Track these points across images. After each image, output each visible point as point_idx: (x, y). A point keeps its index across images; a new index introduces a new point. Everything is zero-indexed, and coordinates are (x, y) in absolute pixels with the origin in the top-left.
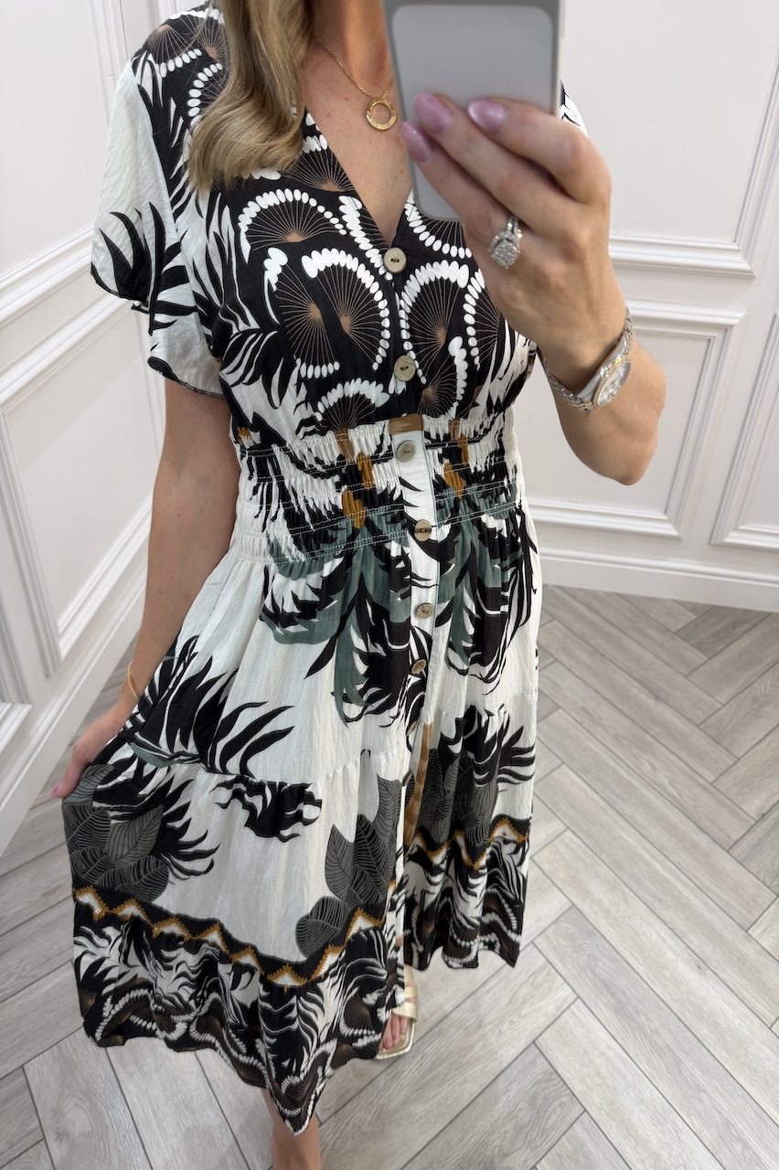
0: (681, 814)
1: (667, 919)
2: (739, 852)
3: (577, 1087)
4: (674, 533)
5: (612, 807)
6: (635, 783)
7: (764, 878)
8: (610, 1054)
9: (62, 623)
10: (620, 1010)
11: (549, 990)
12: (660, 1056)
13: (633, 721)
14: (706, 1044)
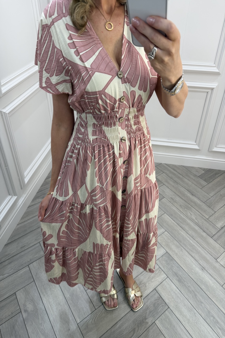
0: (198, 227)
1: (193, 256)
2: (215, 238)
3: (167, 301)
4: (198, 148)
5: (179, 225)
6: (186, 219)
7: (222, 245)
8: (176, 292)
9: (25, 174)
10: (180, 281)
11: (160, 275)
12: (190, 293)
13: (185, 201)
14: (204, 291)
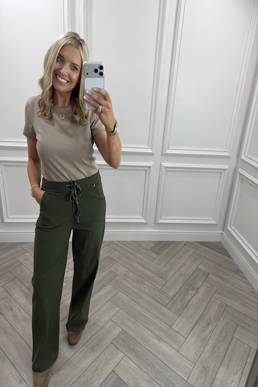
0: (152, 299)
1: (149, 328)
2: (168, 307)
3: (126, 380)
4: (145, 221)
5: (133, 301)
6: (139, 292)
7: (175, 312)
8: (135, 369)
10: (138, 356)
11: (117, 355)
12: (149, 366)
13: (138, 275)
14: (161, 360)
